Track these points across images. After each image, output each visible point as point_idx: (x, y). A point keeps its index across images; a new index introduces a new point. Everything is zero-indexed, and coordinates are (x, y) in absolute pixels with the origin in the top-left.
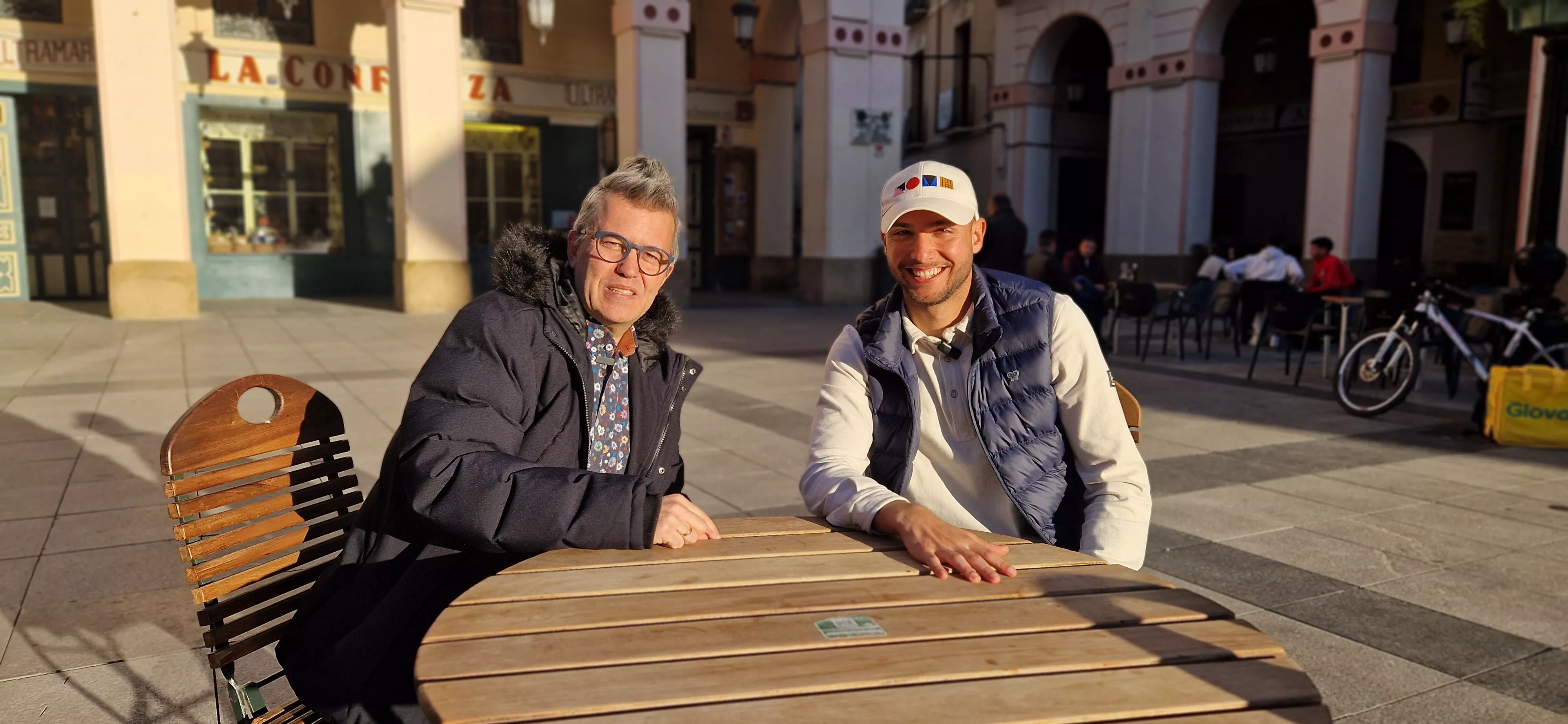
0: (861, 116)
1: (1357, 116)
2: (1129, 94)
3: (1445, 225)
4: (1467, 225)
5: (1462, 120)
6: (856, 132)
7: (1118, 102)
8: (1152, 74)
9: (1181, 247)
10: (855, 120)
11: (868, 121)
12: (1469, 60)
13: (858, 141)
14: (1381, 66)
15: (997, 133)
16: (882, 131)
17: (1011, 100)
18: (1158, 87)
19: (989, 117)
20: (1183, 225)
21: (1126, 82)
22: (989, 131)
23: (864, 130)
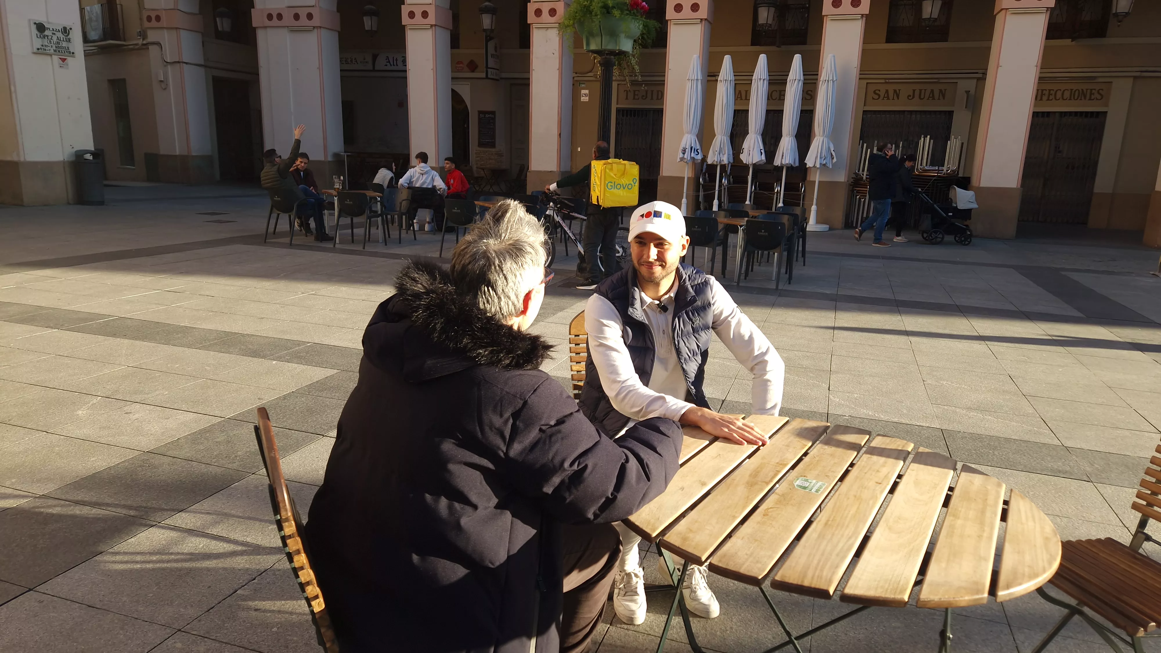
0: (41, 28)
1: (436, 70)
2: (270, 31)
3: (481, 144)
4: (493, 145)
5: (487, 77)
6: (38, 43)
7: (261, 35)
8: (288, 19)
9: (326, 156)
10: (35, 31)
11: (47, 33)
12: (488, 39)
13: (40, 52)
14: (445, 37)
15: (153, 50)
16: (64, 44)
17: (164, 23)
18: (294, 30)
19: (143, 34)
20: (325, 138)
21: (268, 23)
22: (145, 46)
23: (46, 42)
